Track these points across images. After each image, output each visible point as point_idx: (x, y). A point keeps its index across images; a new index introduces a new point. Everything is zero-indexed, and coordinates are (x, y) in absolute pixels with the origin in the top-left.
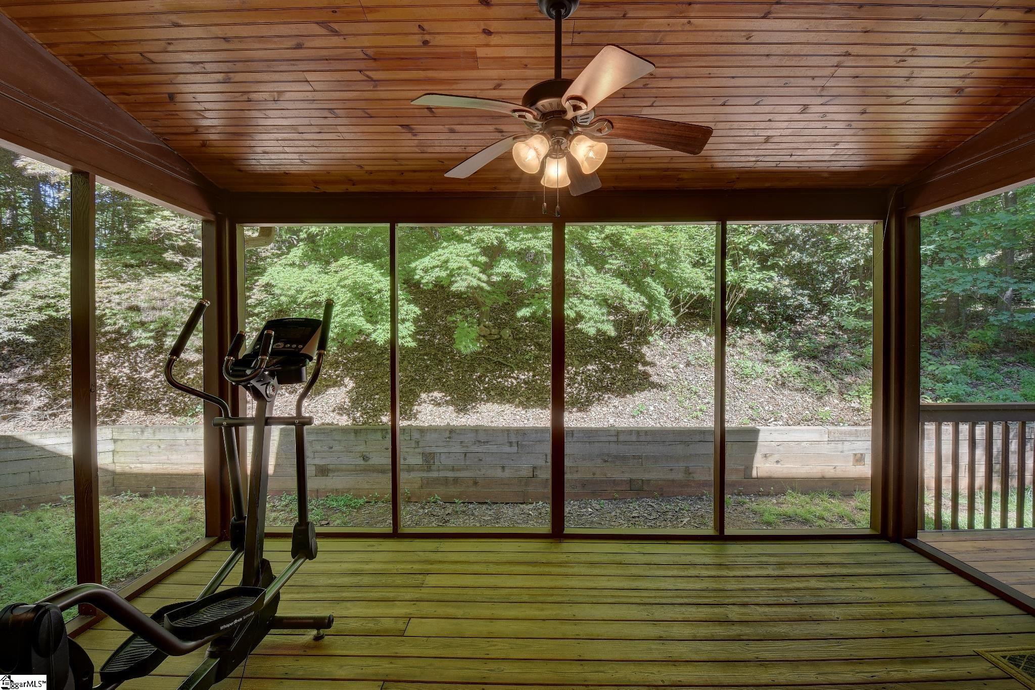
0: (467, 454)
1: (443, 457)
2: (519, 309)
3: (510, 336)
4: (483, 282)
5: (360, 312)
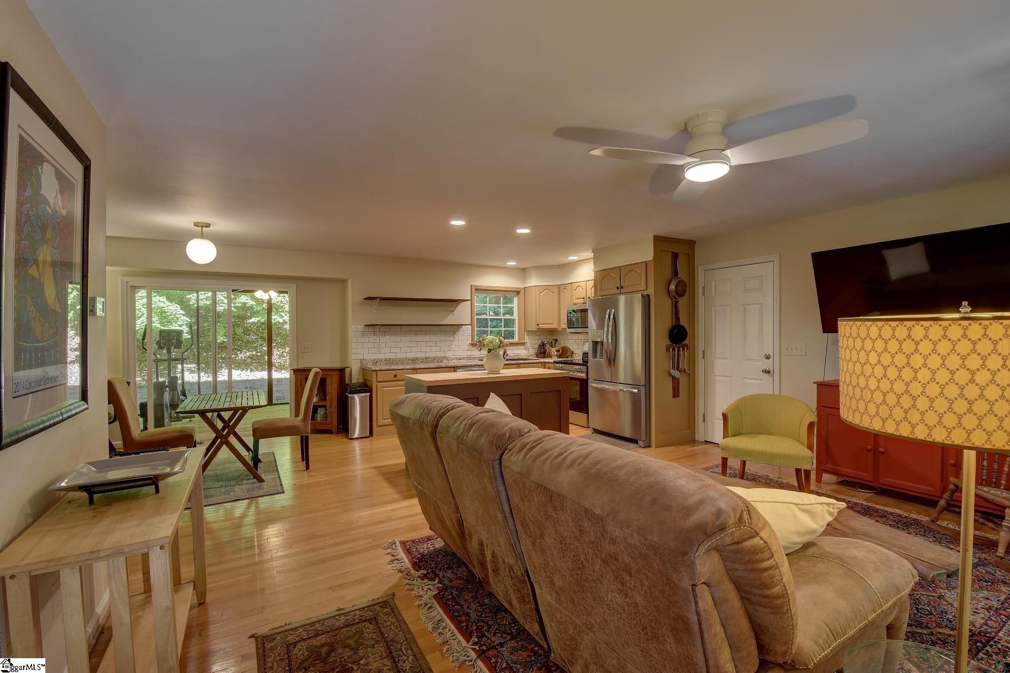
2: (250, 319)
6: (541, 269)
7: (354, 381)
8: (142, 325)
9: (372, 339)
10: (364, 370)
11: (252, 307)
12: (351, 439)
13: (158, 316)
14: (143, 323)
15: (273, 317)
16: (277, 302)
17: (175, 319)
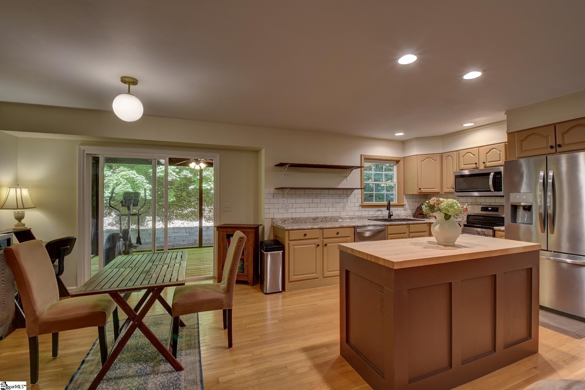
0: (170, 237)
1: (161, 238)
2: (190, 186)
3: (186, 195)
4: (177, 177)
5: (130, 187)
6: (421, 140)
7: (266, 238)
8: (120, 189)
9: (281, 201)
10: (274, 228)
11: (191, 178)
12: (266, 294)
13: (131, 184)
14: (121, 188)
15: (203, 185)
16: (207, 175)
17: (142, 186)
